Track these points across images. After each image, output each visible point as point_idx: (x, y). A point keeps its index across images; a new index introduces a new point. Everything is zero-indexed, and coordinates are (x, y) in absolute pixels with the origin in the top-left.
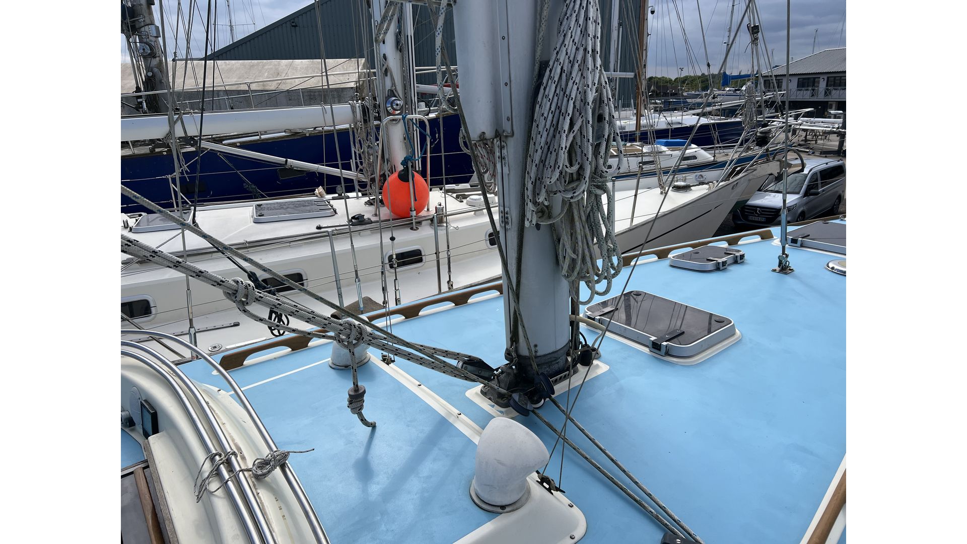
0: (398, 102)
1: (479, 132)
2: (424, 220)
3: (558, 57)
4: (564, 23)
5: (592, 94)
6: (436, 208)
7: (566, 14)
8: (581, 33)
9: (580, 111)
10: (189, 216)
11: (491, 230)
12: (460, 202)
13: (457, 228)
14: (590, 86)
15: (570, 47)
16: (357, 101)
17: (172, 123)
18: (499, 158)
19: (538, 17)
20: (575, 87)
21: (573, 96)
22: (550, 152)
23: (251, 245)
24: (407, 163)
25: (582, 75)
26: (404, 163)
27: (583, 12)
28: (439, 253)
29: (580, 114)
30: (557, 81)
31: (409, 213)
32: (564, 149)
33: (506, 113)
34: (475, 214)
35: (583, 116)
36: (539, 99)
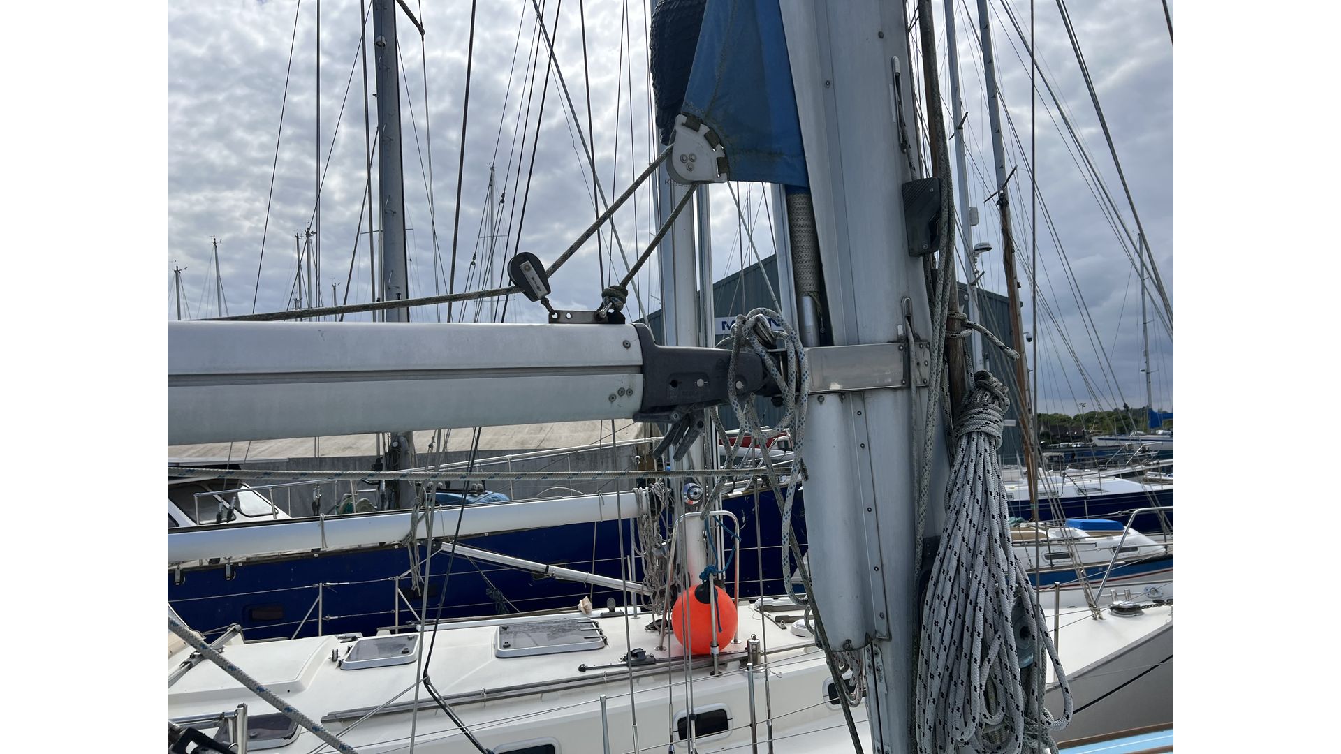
0: (697, 490)
1: (843, 640)
2: (730, 661)
3: (951, 543)
4: (955, 494)
5: (1010, 602)
6: (748, 642)
7: (955, 484)
8: (981, 511)
9: (995, 628)
10: (415, 642)
11: (831, 680)
12: (782, 628)
13: (779, 675)
14: (1005, 592)
15: (967, 530)
16: (644, 488)
17: (415, 522)
18: (869, 667)
19: (916, 485)
20: (983, 591)
21: (981, 603)
22: (953, 683)
23: (491, 696)
24: (708, 577)
25: (990, 571)
26: (705, 576)
27: (979, 484)
28: (756, 724)
29: (996, 632)
30: (953, 577)
31: (710, 650)
32: (978, 689)
33: (877, 606)
34: (805, 651)
35: (1000, 636)
36: (928, 598)
